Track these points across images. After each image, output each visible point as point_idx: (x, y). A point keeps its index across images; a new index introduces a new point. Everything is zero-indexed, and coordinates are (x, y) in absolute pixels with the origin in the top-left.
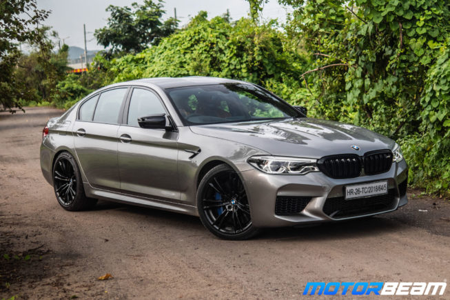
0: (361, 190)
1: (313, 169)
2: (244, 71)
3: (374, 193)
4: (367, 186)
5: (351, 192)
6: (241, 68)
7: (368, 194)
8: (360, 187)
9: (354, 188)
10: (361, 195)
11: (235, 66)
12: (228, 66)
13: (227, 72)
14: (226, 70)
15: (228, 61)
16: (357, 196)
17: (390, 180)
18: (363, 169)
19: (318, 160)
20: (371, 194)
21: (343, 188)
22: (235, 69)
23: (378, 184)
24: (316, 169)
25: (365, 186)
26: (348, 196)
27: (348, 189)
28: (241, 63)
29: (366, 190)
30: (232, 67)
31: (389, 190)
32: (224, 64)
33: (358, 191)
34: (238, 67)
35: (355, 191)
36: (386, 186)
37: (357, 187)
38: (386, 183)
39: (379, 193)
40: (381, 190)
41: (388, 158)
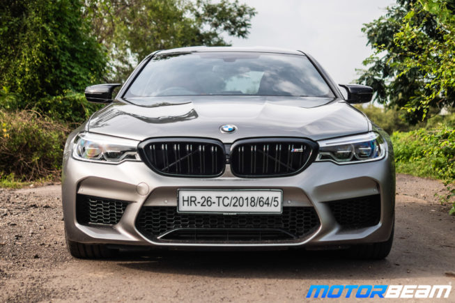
0: (214, 199)
1: (134, 157)
3: (247, 209)
4: (230, 194)
5: (191, 201)
7: (231, 209)
8: (213, 195)
9: (199, 195)
10: (215, 208)
16: (206, 209)
18: (228, 166)
19: (140, 142)
20: (238, 209)
21: (173, 192)
23: (257, 195)
25: (223, 194)
26: (184, 208)
27: (184, 195)
29: (226, 202)
31: (284, 208)
33: (208, 201)
35: (199, 199)
36: (279, 200)
37: (207, 194)
38: (278, 195)
39: (258, 209)
40: (265, 206)
41: (299, 153)
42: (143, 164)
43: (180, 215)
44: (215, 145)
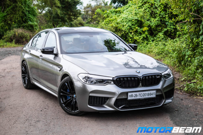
0: (138, 95)
1: (111, 82)
2: (167, 18)
3: (147, 97)
4: (142, 93)
5: (132, 96)
6: (165, 17)
7: (142, 97)
8: (138, 93)
9: (134, 94)
10: (138, 97)
11: (163, 15)
12: (159, 15)
13: (159, 18)
14: (158, 17)
15: (159, 13)
16: (136, 98)
17: (158, 90)
18: (141, 84)
19: (113, 78)
20: (144, 97)
21: (127, 93)
22: (162, 17)
23: (149, 92)
24: (112, 83)
25: (140, 93)
26: (129, 98)
27: (129, 94)
28: (166, 14)
29: (141, 95)
30: (161, 16)
31: (157, 95)
32: (157, 15)
33: (136, 95)
34: (164, 16)
36: (155, 93)
37: (136, 93)
38: (155, 91)
39: (150, 96)
40: (152, 95)
41: (158, 78)
42: (115, 85)
43: (128, 101)
44: (137, 77)
